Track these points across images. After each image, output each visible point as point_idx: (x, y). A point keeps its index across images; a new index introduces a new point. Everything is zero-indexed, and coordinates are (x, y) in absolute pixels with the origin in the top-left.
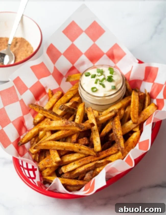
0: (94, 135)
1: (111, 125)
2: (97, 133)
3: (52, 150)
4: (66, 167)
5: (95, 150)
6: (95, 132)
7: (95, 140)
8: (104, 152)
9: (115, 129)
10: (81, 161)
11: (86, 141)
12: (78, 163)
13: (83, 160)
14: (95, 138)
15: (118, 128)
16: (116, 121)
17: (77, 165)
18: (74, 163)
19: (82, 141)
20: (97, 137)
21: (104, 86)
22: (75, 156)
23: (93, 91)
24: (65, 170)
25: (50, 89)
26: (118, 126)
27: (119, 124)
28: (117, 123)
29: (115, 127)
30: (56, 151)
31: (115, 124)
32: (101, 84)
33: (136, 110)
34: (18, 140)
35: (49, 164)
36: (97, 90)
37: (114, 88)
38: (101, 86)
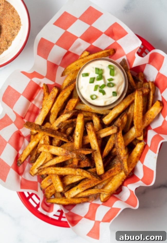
0: (96, 158)
1: (113, 140)
2: (99, 155)
3: (54, 175)
4: (69, 192)
5: (98, 174)
6: (97, 154)
7: (98, 163)
8: (107, 174)
9: (118, 148)
10: (84, 186)
11: (88, 164)
12: (81, 188)
13: (86, 185)
14: (97, 160)
15: (121, 147)
16: (119, 138)
17: (80, 190)
18: (77, 188)
19: (84, 164)
20: (99, 159)
21: (104, 93)
22: (78, 178)
23: (93, 99)
24: (68, 195)
25: (44, 84)
26: (121, 144)
27: (122, 142)
28: (119, 140)
29: (118, 146)
30: (58, 177)
31: (118, 142)
32: (100, 91)
33: (140, 117)
34: (17, 158)
35: (52, 189)
36: (97, 97)
37: (115, 94)
38: (101, 94)
